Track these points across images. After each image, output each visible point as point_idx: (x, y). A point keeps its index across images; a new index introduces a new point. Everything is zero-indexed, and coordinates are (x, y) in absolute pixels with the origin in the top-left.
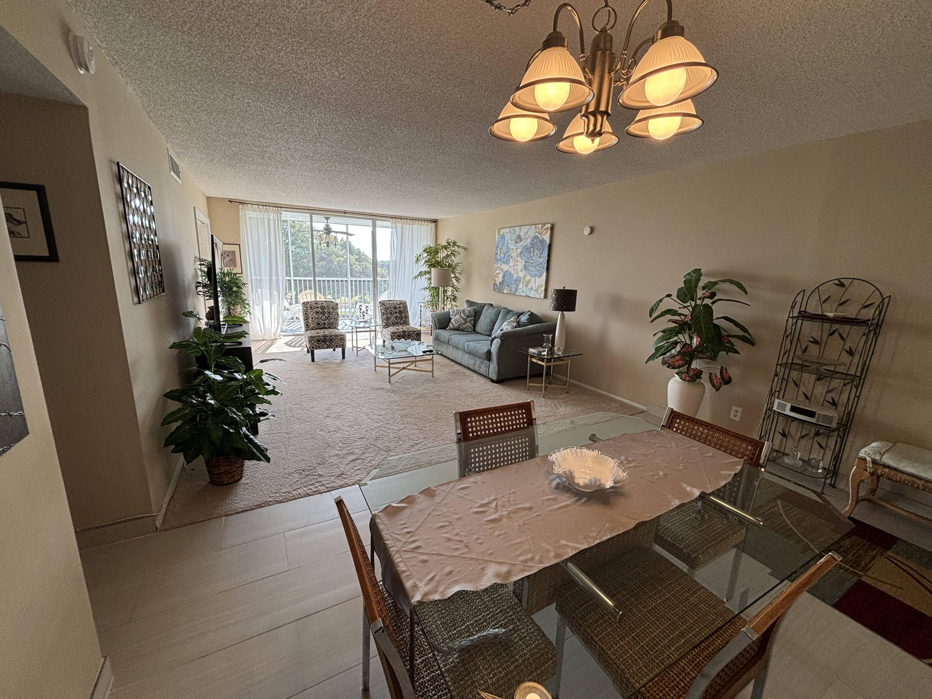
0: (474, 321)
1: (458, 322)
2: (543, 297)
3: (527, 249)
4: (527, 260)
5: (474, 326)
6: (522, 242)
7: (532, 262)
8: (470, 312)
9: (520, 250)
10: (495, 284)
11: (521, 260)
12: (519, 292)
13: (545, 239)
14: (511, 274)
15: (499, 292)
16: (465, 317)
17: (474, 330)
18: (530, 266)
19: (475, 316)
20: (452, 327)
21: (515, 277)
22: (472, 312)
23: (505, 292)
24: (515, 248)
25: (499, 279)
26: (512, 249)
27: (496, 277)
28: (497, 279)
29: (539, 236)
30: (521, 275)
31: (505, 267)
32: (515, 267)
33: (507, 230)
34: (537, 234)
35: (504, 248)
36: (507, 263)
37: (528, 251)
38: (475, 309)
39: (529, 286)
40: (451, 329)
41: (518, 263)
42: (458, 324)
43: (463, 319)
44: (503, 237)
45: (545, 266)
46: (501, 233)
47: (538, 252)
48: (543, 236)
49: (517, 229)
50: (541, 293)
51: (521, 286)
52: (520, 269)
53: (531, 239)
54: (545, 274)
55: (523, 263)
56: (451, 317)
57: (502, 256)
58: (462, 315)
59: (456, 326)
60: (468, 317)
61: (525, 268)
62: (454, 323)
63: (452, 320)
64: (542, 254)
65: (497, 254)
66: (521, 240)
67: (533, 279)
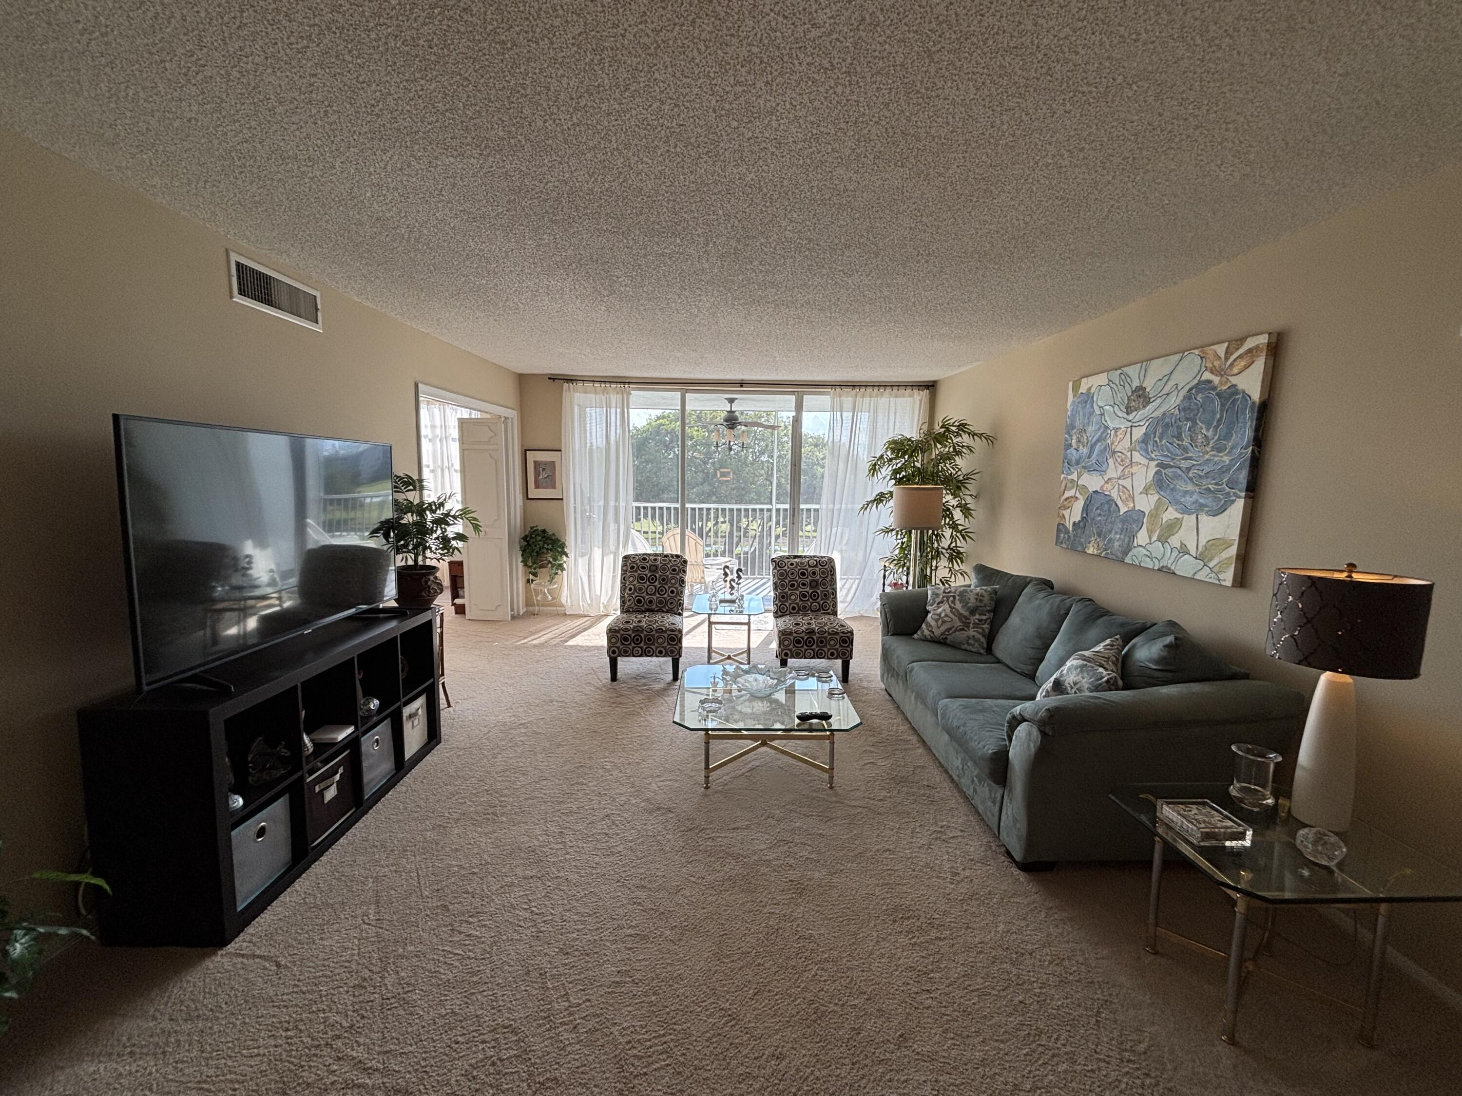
0: (992, 623)
1: (944, 622)
2: (1228, 583)
3: (1167, 426)
4: (1167, 461)
5: (991, 638)
6: (1150, 407)
7: (1185, 464)
8: (979, 597)
9: (1143, 430)
10: (1061, 528)
11: (1144, 461)
12: (1137, 555)
13: (1240, 387)
14: (1110, 501)
15: (1073, 549)
16: (966, 613)
17: (989, 650)
18: (1178, 477)
19: (994, 611)
20: (927, 632)
21: (1123, 509)
22: (986, 600)
23: (1090, 551)
24: (1124, 425)
25: (1074, 514)
26: (1116, 430)
27: (1066, 508)
28: (1066, 513)
29: (1216, 380)
30: (1145, 503)
31: (1093, 482)
32: (1127, 483)
33: (1102, 379)
34: (1207, 376)
35: (1090, 429)
36: (1098, 468)
37: (1172, 431)
38: (995, 592)
39: (1175, 541)
40: (925, 640)
41: (1135, 469)
42: (943, 628)
43: (960, 616)
44: (1088, 398)
45: (1243, 477)
46: (1083, 389)
47: (1210, 434)
48: (1234, 380)
49: (1133, 371)
50: (1222, 565)
51: (1142, 537)
52: (1139, 485)
53: (1183, 393)
54: (1240, 504)
55: (1153, 470)
56: (929, 608)
57: (1085, 451)
58: (958, 606)
59: (937, 632)
60: (973, 612)
61: (1160, 483)
62: (933, 623)
63: (929, 615)
64: (1227, 436)
65: (1071, 445)
66: (1147, 401)
67: (1189, 520)
